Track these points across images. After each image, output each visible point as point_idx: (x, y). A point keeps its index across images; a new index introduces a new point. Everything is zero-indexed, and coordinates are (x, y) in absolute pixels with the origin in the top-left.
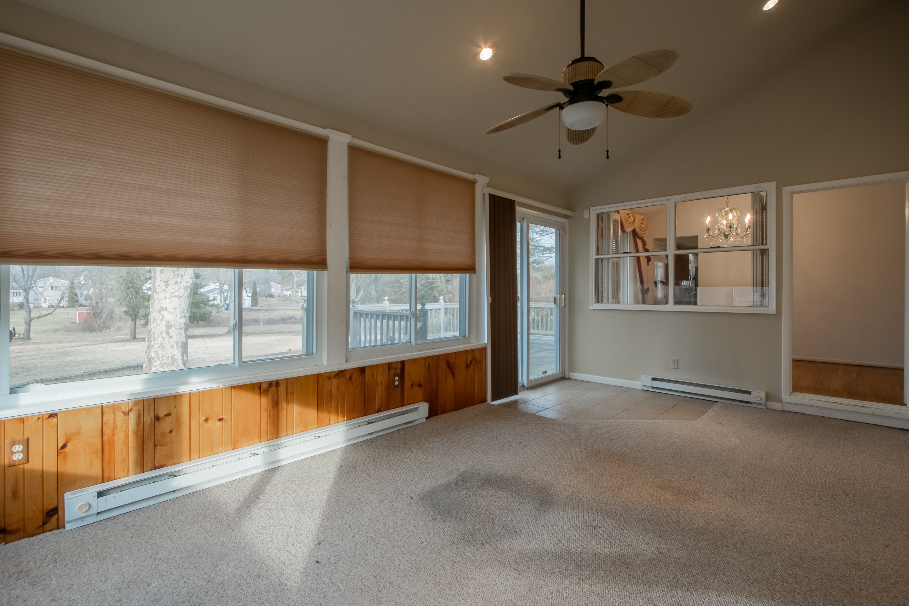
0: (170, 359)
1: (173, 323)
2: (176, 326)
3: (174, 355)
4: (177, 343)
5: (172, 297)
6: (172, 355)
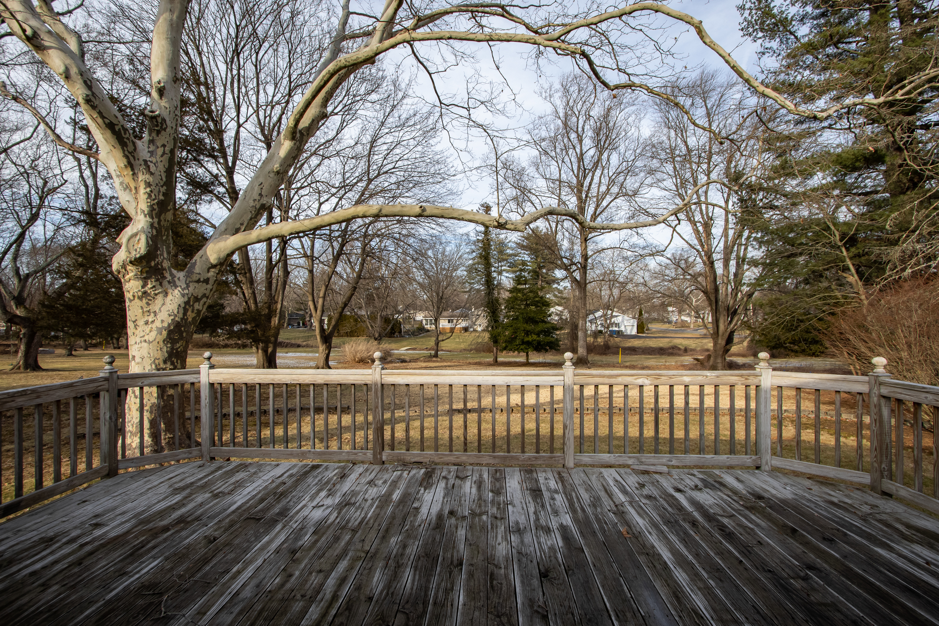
5: (141, 342)
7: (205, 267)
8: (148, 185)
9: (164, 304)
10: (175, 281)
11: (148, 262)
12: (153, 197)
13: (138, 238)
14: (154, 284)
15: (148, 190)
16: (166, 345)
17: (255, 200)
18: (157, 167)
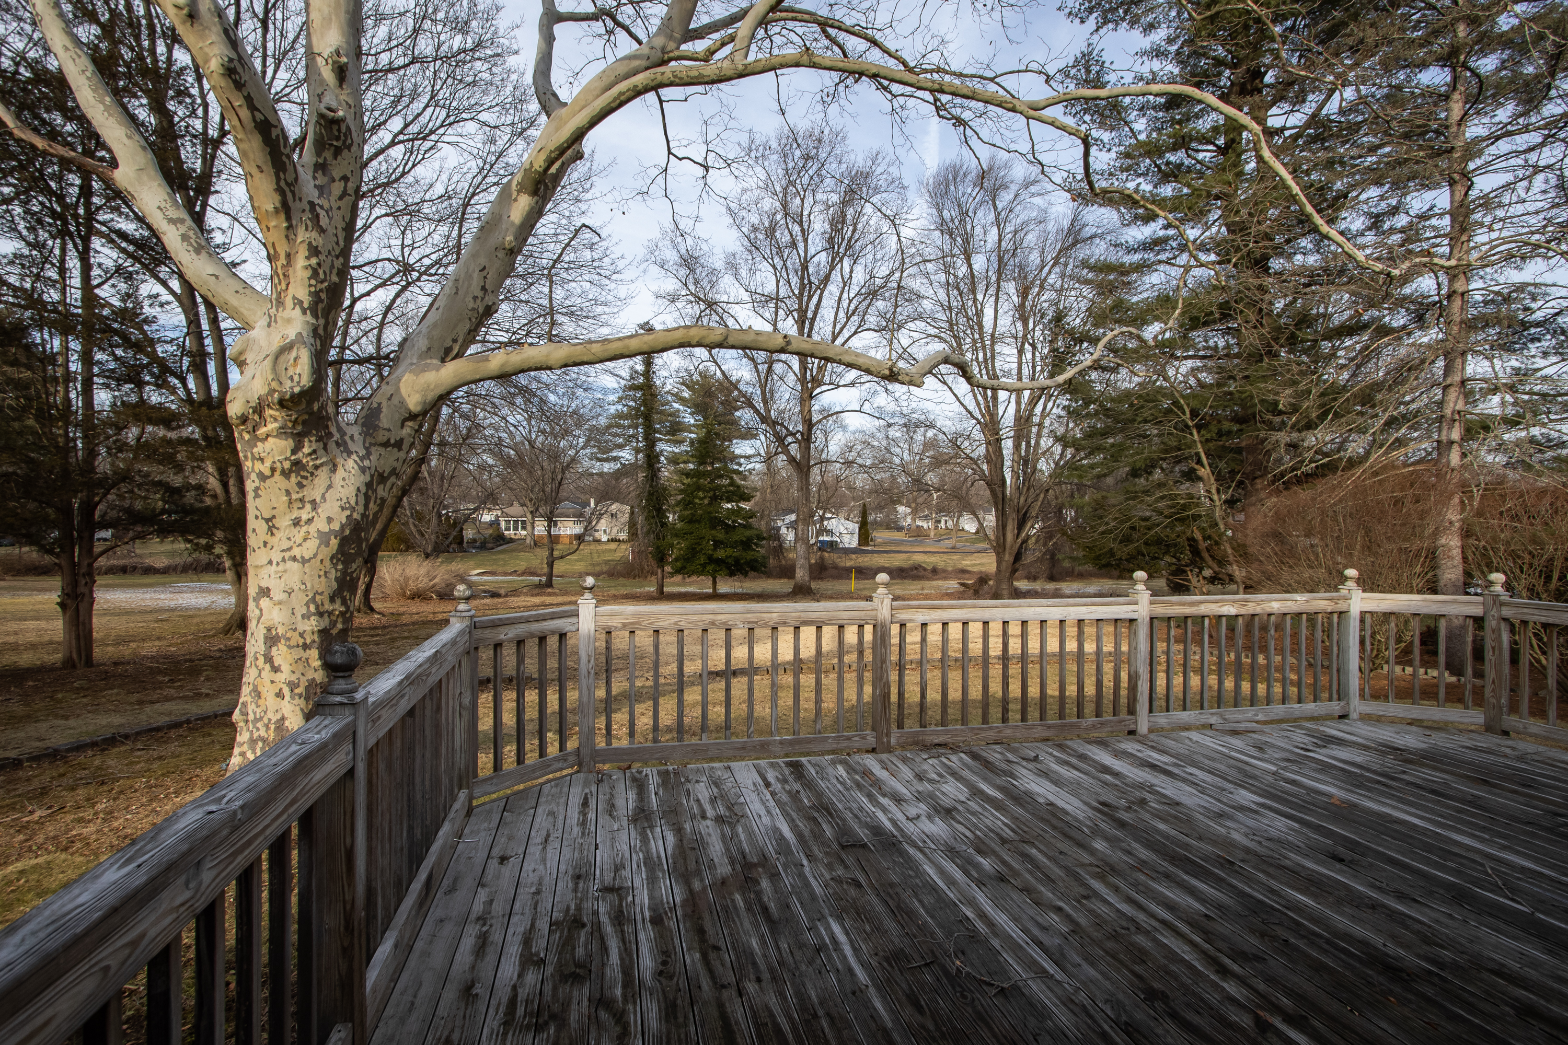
0: (273, 727)
1: (281, 631)
2: (289, 639)
3: (283, 718)
4: (292, 686)
5: (284, 560)
6: (279, 716)
7: (398, 417)
8: (314, 251)
9: (330, 487)
10: (345, 443)
11: (310, 403)
12: (322, 276)
13: (294, 354)
14: (314, 446)
15: (314, 261)
16: (335, 566)
17: (475, 298)
18: (330, 219)
